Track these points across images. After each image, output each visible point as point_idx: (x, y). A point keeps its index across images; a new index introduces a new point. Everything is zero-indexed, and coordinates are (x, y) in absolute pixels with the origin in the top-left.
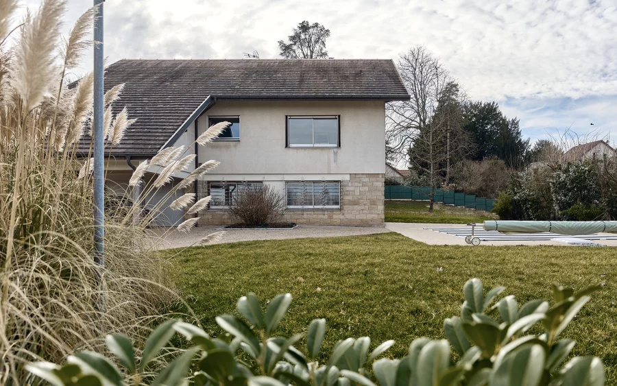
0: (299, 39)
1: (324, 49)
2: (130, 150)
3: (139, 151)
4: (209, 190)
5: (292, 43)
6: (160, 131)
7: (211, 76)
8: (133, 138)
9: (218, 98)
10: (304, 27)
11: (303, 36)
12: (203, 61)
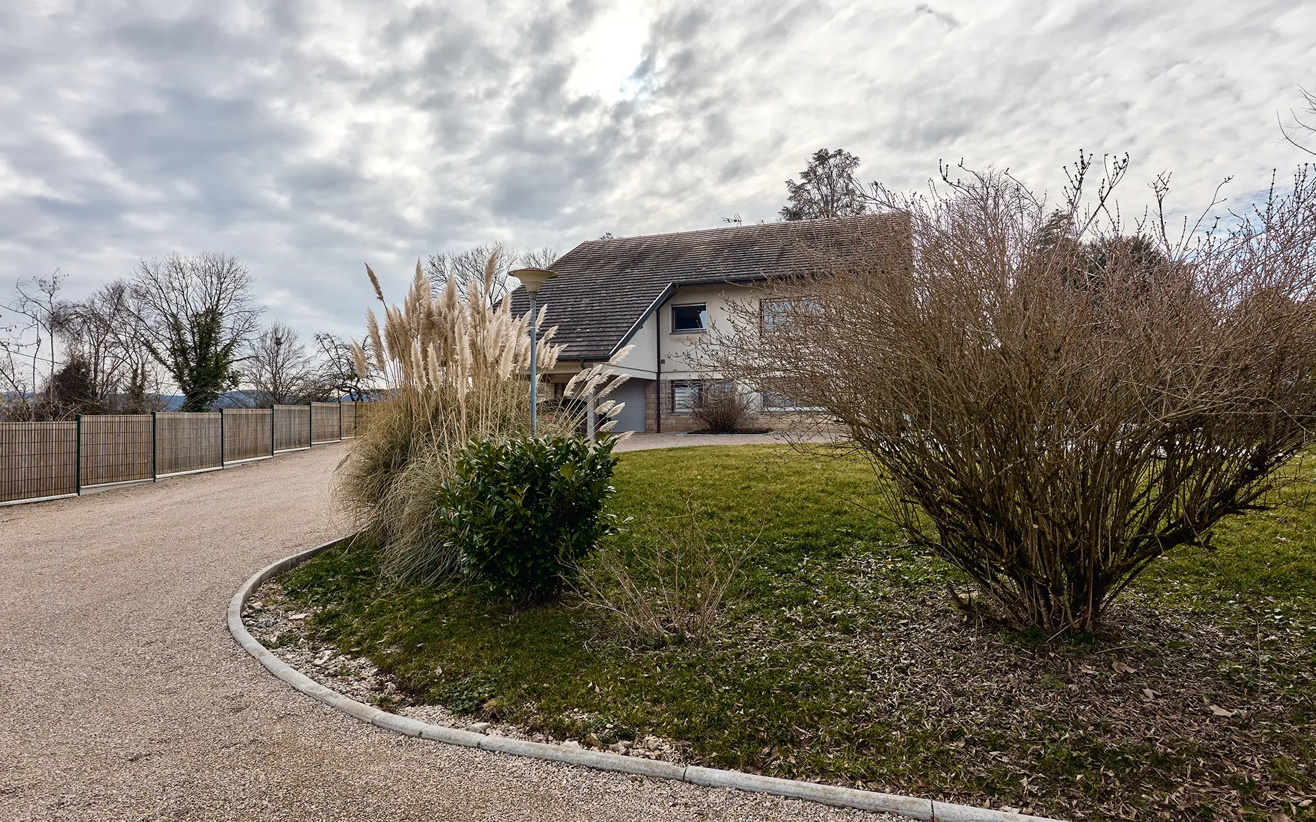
0: (815, 174)
1: (850, 184)
2: (585, 353)
3: (591, 353)
4: (673, 390)
5: (804, 181)
6: (614, 329)
7: (676, 257)
8: (588, 339)
9: (681, 285)
10: (822, 157)
11: (820, 171)
12: (671, 235)
